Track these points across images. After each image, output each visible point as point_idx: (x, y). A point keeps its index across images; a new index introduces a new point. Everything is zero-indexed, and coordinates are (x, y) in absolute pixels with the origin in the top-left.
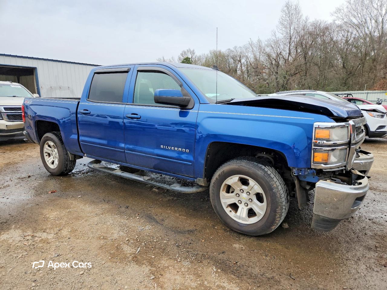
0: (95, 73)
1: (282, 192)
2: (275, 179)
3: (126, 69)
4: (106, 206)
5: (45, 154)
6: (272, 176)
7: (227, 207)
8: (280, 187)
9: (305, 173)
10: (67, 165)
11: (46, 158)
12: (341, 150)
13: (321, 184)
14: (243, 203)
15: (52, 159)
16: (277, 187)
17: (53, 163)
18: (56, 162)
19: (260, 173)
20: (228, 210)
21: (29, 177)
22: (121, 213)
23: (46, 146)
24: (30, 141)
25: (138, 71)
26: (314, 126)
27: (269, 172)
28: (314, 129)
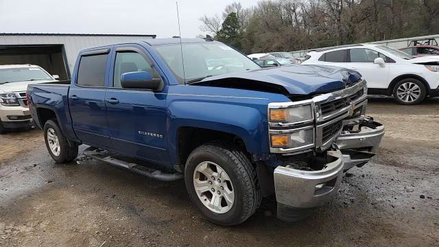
0: (82, 56)
1: (247, 179)
2: (239, 166)
3: (106, 51)
4: (93, 196)
5: (49, 142)
6: (237, 162)
7: (202, 196)
8: (245, 174)
9: (266, 158)
10: (68, 152)
11: (51, 145)
12: (306, 130)
13: (279, 170)
14: (216, 191)
15: (56, 147)
16: (242, 173)
17: (56, 150)
18: (59, 149)
19: (224, 159)
20: (202, 199)
21: (35, 165)
22: (103, 203)
23: (49, 133)
24: (37, 129)
25: (117, 52)
26: (269, 107)
27: (234, 158)
28: (268, 110)
